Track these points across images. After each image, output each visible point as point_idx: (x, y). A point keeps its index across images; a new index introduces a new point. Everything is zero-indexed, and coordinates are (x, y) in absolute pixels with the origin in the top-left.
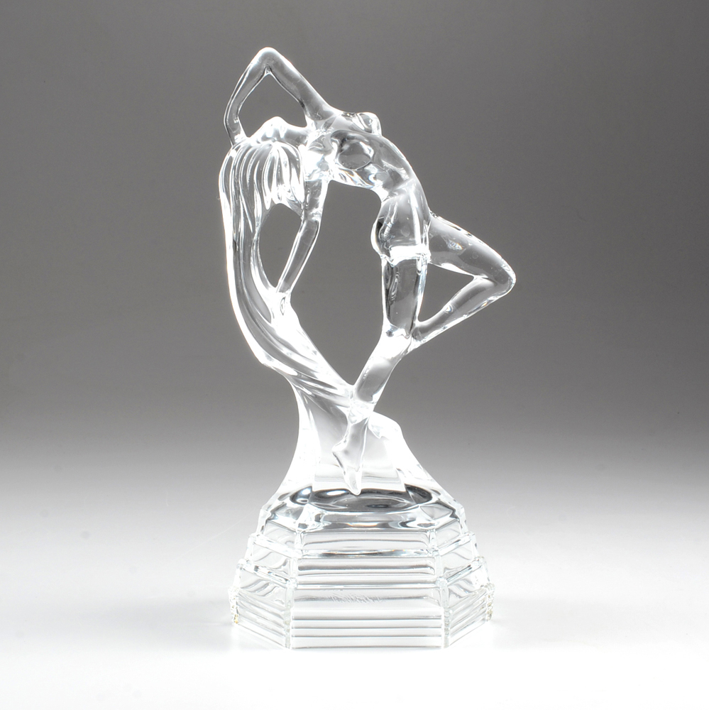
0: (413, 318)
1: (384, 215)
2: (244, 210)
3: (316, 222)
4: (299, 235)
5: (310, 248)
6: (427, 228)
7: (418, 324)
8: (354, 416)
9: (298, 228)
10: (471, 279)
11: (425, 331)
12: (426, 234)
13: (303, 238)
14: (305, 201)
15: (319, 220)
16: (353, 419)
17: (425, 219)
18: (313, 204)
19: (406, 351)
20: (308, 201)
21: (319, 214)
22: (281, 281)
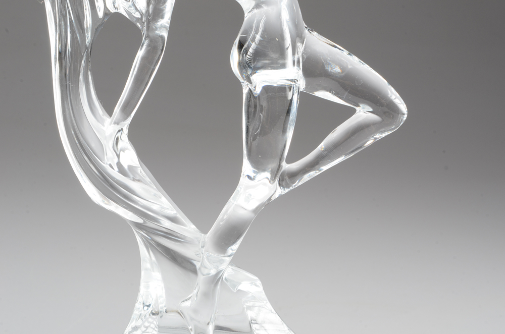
0: (281, 160)
1: (247, 32)
2: (70, 19)
3: (162, 37)
4: (141, 53)
5: (153, 70)
6: (301, 48)
7: (285, 166)
8: (205, 267)
9: (138, 45)
10: (352, 112)
11: (294, 175)
12: (299, 55)
13: (144, 59)
14: (148, 11)
15: (165, 34)
16: (205, 271)
17: (298, 37)
18: (157, 13)
19: (270, 199)
20: (150, 12)
21: (165, 27)
22: (117, 109)
